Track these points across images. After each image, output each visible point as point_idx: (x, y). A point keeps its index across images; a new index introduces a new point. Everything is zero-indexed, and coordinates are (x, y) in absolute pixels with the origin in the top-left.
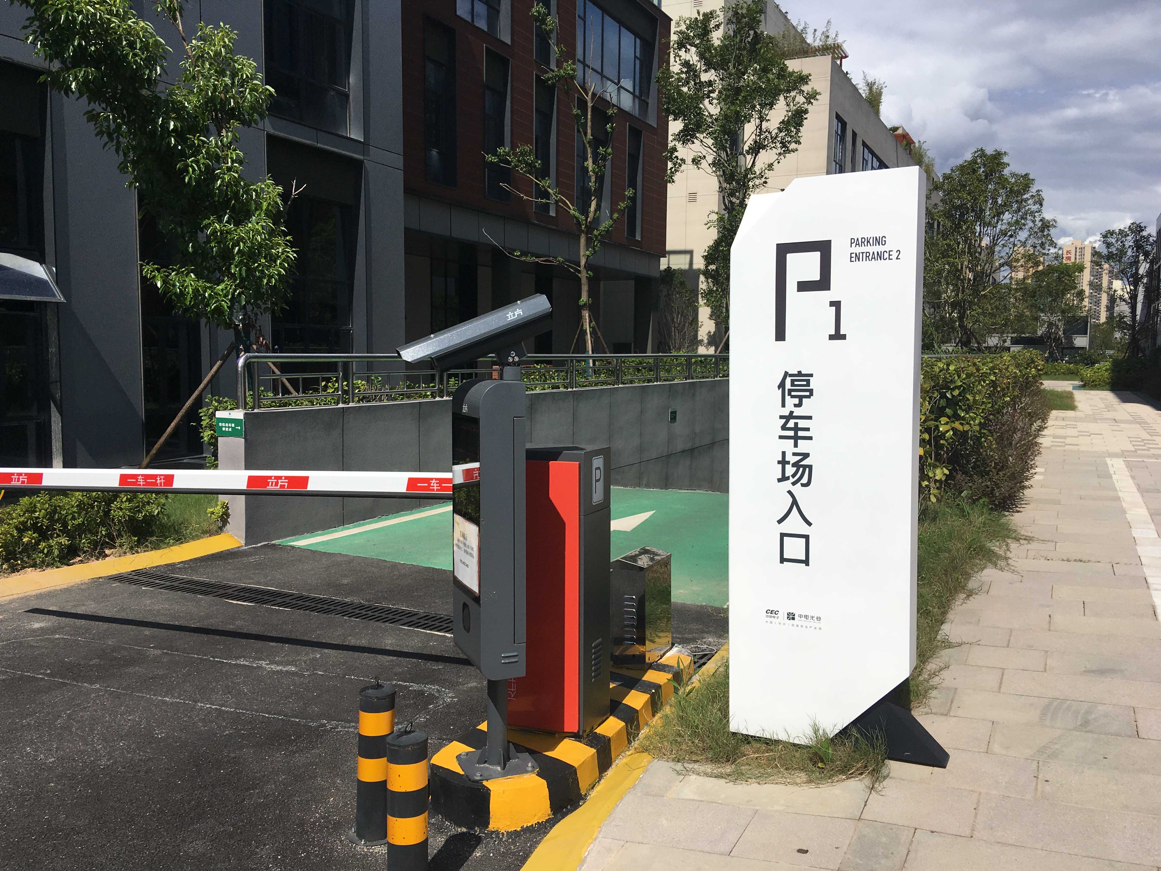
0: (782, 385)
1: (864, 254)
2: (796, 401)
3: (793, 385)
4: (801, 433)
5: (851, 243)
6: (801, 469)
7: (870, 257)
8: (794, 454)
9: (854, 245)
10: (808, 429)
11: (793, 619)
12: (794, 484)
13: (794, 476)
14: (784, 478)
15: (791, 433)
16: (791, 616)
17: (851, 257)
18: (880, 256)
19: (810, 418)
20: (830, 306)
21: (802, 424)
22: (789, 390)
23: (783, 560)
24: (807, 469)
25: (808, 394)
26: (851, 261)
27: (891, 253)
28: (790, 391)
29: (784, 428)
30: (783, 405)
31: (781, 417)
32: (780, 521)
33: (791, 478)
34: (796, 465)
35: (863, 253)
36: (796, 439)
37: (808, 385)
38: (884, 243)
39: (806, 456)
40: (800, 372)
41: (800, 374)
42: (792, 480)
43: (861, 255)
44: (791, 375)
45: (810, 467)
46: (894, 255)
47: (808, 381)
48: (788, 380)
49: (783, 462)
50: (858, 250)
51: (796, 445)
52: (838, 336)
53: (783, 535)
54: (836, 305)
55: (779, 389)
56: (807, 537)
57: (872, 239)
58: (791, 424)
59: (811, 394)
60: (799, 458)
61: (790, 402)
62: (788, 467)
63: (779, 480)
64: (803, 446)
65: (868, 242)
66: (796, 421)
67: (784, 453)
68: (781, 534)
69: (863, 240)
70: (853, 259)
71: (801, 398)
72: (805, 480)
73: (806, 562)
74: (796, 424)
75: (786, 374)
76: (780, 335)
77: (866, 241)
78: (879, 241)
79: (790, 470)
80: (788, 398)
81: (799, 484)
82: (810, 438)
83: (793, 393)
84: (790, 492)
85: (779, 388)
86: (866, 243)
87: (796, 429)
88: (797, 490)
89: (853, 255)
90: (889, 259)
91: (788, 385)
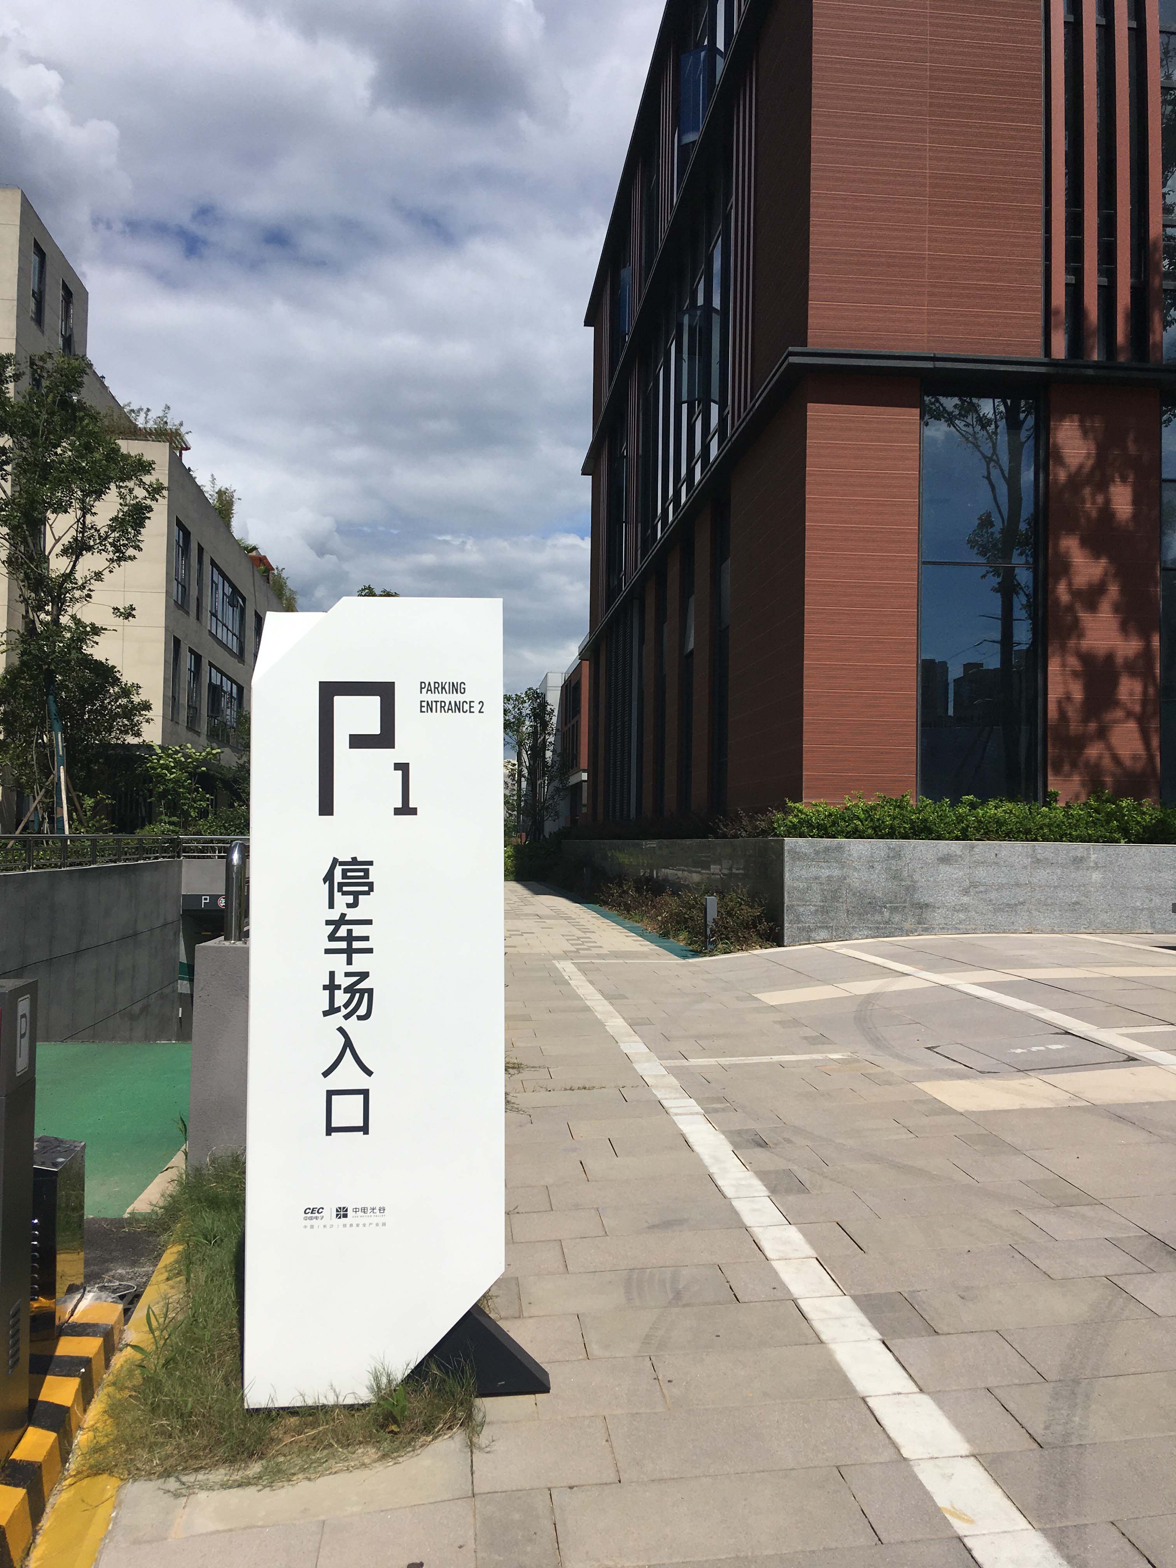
0: (329, 877)
1: (439, 704)
2: (350, 899)
3: (344, 876)
4: (356, 945)
5: (422, 688)
6: (357, 995)
7: (446, 708)
8: (347, 975)
9: (424, 691)
10: (366, 939)
11: (345, 1216)
12: (346, 1017)
13: (346, 1006)
14: (332, 1010)
15: (343, 945)
16: (342, 1213)
17: (421, 707)
18: (458, 707)
19: (369, 922)
20: (395, 769)
21: (358, 931)
22: (338, 883)
23: (331, 1129)
24: (366, 995)
25: (366, 888)
26: (421, 711)
27: (472, 704)
28: (341, 885)
29: (332, 937)
30: (331, 905)
31: (328, 923)
32: (326, 1073)
33: (342, 1008)
34: (350, 989)
35: (436, 702)
36: (349, 952)
37: (366, 876)
38: (462, 691)
39: (364, 976)
40: (354, 859)
41: (354, 861)
42: (344, 1012)
43: (434, 704)
44: (342, 863)
45: (370, 991)
46: (476, 707)
47: (366, 872)
48: (338, 871)
49: (331, 987)
50: (430, 697)
51: (349, 962)
52: (405, 809)
53: (332, 1093)
54: (403, 768)
55: (325, 883)
56: (365, 1093)
57: (447, 684)
58: (342, 932)
59: (371, 889)
60: (354, 979)
61: (341, 900)
62: (339, 992)
63: (326, 1014)
64: (360, 963)
65: (443, 688)
66: (350, 927)
67: (332, 974)
68: (328, 1091)
69: (437, 685)
70: (424, 709)
71: (356, 895)
72: (362, 1011)
73: (364, 1129)
74: (350, 932)
75: (335, 862)
76: (326, 807)
77: (440, 687)
78: (456, 688)
79: (341, 998)
80: (337, 895)
81: (354, 1017)
82: (370, 951)
83: (345, 889)
84: (341, 1030)
85: (325, 881)
86: (440, 689)
87: (350, 938)
88: (352, 1025)
89: (424, 704)
90: (470, 712)
91: (338, 877)
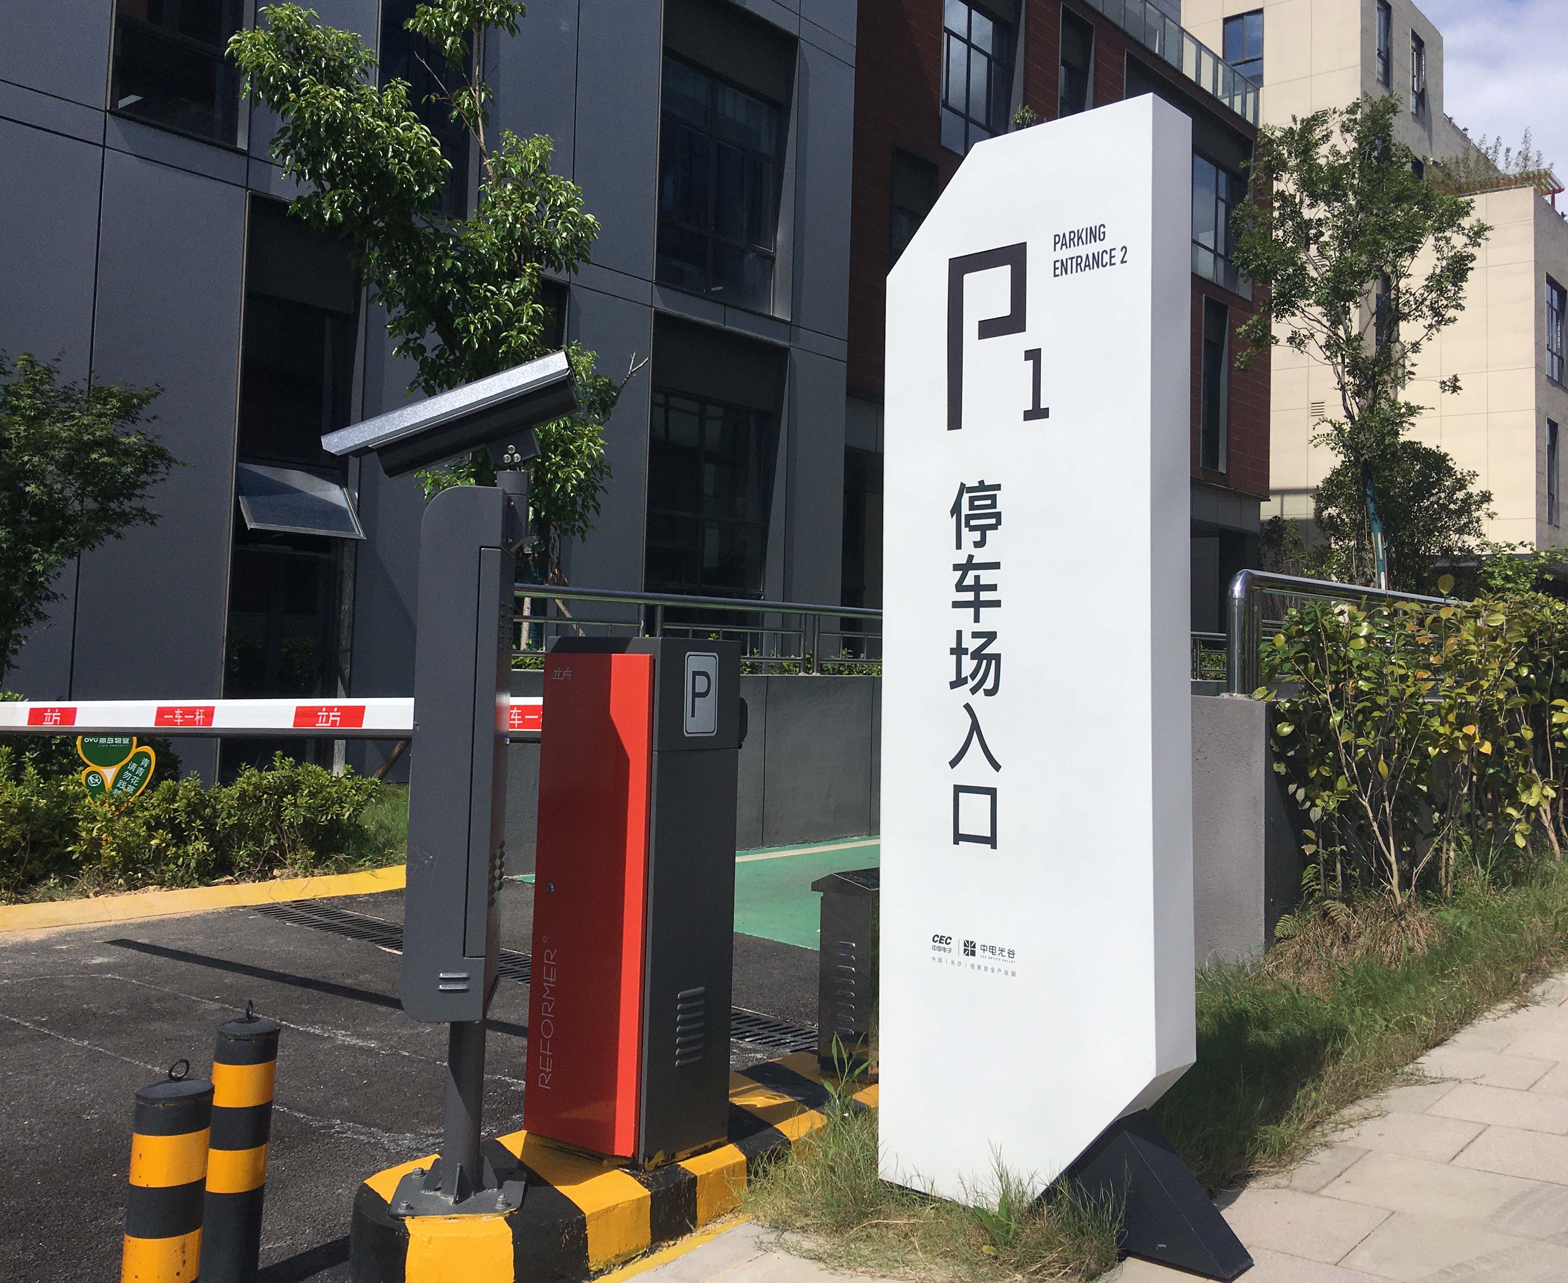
0: (956, 509)
1: (1074, 260)
2: (977, 536)
3: (972, 507)
4: (985, 596)
5: (1055, 244)
6: (985, 662)
7: (1083, 265)
8: (976, 635)
9: (1058, 246)
10: (993, 588)
11: (973, 953)
12: (974, 690)
13: (973, 676)
14: (958, 682)
15: (969, 596)
16: (970, 949)
17: (1055, 269)
18: (1096, 261)
19: (996, 566)
20: (1026, 359)
21: (987, 577)
22: (966, 515)
23: (958, 838)
24: (993, 662)
25: (993, 521)
26: (1055, 276)
27: (1113, 253)
28: (969, 518)
29: (960, 587)
30: (959, 546)
31: (956, 567)
32: (954, 763)
33: (969, 679)
34: (977, 655)
35: (1072, 259)
36: (977, 605)
37: (993, 505)
38: (1102, 237)
39: (991, 636)
40: (981, 482)
41: (982, 486)
42: (971, 684)
43: (1069, 261)
44: (971, 490)
45: (997, 657)
46: (1118, 254)
47: (994, 498)
48: (966, 497)
49: (958, 651)
50: (1064, 254)
51: (977, 619)
52: (1037, 412)
53: (959, 789)
54: (1034, 355)
55: (952, 516)
56: (992, 792)
57: (1084, 231)
58: (970, 579)
59: (999, 522)
60: (981, 641)
61: (970, 537)
62: (966, 659)
63: (953, 685)
64: (989, 619)
65: (1080, 238)
66: (977, 572)
67: (959, 633)
68: (955, 786)
69: (1072, 235)
70: (1058, 272)
71: (983, 529)
72: (989, 684)
73: (992, 841)
74: (977, 578)
75: (963, 488)
76: (955, 421)
77: (1075, 238)
78: (1095, 234)
79: (968, 665)
80: (965, 530)
81: (981, 691)
82: (997, 604)
83: (973, 523)
84: (968, 707)
85: (952, 513)
86: (1076, 240)
87: (977, 587)
88: (979, 701)
89: (1058, 265)
90: (1111, 264)
91: (965, 510)
